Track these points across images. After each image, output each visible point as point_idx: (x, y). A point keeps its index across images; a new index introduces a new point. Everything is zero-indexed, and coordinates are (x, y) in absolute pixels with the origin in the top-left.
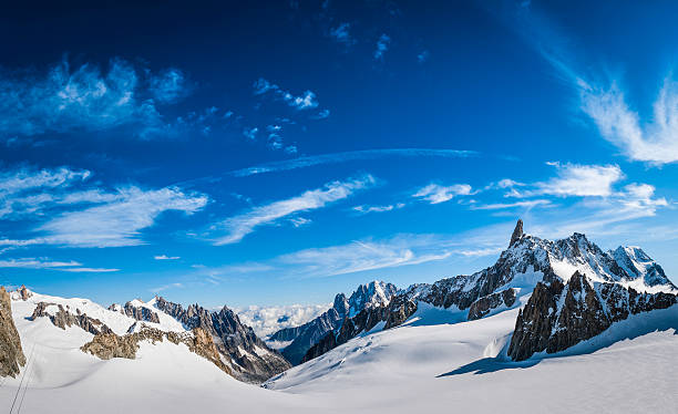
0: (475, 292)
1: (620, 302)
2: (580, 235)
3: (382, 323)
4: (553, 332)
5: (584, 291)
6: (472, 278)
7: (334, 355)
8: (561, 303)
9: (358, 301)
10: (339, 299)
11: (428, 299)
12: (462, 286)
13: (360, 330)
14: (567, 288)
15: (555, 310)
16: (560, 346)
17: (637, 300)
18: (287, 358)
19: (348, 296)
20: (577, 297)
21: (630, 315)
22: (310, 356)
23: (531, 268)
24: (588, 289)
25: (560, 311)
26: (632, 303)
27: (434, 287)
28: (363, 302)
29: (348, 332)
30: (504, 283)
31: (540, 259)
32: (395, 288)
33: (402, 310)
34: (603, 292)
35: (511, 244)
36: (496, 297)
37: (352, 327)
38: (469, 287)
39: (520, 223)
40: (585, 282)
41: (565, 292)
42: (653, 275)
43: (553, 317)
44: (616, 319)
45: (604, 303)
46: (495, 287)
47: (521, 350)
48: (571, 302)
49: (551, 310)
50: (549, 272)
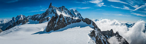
0: (41, 18)
1: (69, 21)
2: (64, 6)
3: (21, 23)
4: (55, 26)
5: (62, 18)
6: (40, 15)
7: (11, 29)
8: (57, 20)
9: (17, 19)
10: (13, 18)
11: (31, 19)
12: (38, 16)
13: (17, 25)
14: (59, 17)
15: (56, 22)
16: (56, 29)
17: (73, 20)
18: (2, 30)
19: (15, 18)
20: (60, 19)
21: (71, 23)
22: (6, 29)
23: (53, 13)
24: (63, 18)
25: (57, 22)
26: (72, 21)
27: (32, 16)
28: (18, 19)
29: (14, 25)
30: (47, 16)
31: (55, 11)
32: (25, 16)
33: (26, 21)
34: (66, 18)
35: (49, 8)
36: (45, 19)
37: (15, 24)
38: (40, 17)
39: (51, 3)
40: (63, 16)
41: (58, 18)
42: (78, 15)
43: (55, 23)
44: (68, 24)
45: (66, 21)
46: (45, 17)
47: (48, 30)
48: (59, 20)
49: (55, 22)
50: (56, 14)
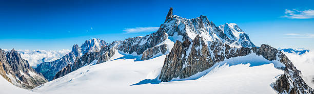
0: (146, 46)
1: (220, 52)
2: (204, 17)
3: (96, 61)
4: (183, 67)
5: (201, 45)
6: (144, 38)
7: (69, 76)
8: (189, 52)
10: (75, 49)
11: (121, 48)
12: (139, 42)
13: (84, 64)
14: (192, 43)
15: (185, 56)
16: (186, 75)
17: (229, 51)
18: (46, 78)
19: (80, 46)
20: (197, 49)
21: (226, 59)
22: (57, 76)
23: (176, 33)
24: (203, 44)
25: (187, 56)
26: (226, 53)
27: (124, 43)
28: (87, 50)
29: (78, 65)
30: (161, 41)
31: (181, 29)
32: (105, 43)
33: (107, 54)
34: (212, 46)
35: (166, 21)
36: (157, 49)
37: (80, 62)
38: (143, 43)
39: (171, 10)
40: (202, 41)
41: (191, 46)
42: (243, 39)
43: (184, 59)
44: (218, 61)
45: (211, 52)
46: (156, 43)
47: (166, 76)
48: (194, 53)
49: (183, 56)
50: (185, 35)
